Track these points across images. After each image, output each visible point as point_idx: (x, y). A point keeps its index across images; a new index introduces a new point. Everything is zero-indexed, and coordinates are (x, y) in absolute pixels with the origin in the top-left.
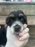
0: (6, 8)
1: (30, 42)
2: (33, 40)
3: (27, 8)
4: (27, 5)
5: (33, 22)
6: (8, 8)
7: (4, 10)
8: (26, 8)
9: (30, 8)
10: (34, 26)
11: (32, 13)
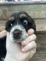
0: (8, 10)
1: (40, 54)
2: (44, 52)
3: (36, 10)
4: (36, 5)
5: (43, 27)
6: (10, 10)
7: (6, 13)
8: (34, 9)
9: (39, 10)
10: (44, 32)
11: (43, 16)
